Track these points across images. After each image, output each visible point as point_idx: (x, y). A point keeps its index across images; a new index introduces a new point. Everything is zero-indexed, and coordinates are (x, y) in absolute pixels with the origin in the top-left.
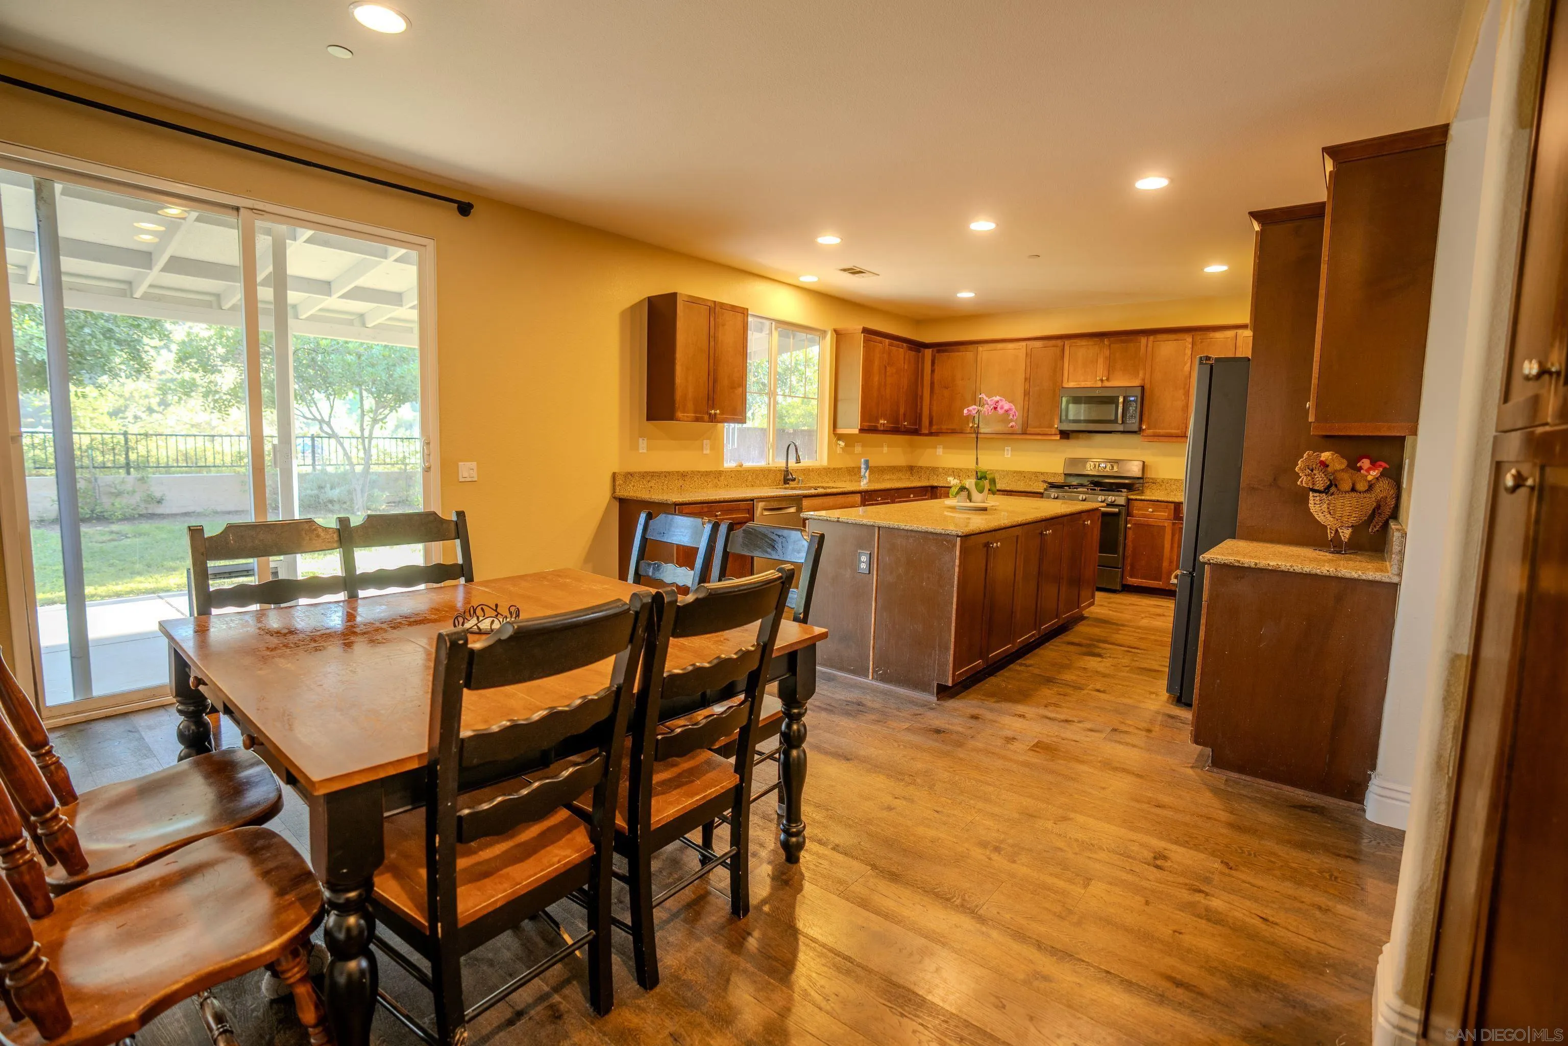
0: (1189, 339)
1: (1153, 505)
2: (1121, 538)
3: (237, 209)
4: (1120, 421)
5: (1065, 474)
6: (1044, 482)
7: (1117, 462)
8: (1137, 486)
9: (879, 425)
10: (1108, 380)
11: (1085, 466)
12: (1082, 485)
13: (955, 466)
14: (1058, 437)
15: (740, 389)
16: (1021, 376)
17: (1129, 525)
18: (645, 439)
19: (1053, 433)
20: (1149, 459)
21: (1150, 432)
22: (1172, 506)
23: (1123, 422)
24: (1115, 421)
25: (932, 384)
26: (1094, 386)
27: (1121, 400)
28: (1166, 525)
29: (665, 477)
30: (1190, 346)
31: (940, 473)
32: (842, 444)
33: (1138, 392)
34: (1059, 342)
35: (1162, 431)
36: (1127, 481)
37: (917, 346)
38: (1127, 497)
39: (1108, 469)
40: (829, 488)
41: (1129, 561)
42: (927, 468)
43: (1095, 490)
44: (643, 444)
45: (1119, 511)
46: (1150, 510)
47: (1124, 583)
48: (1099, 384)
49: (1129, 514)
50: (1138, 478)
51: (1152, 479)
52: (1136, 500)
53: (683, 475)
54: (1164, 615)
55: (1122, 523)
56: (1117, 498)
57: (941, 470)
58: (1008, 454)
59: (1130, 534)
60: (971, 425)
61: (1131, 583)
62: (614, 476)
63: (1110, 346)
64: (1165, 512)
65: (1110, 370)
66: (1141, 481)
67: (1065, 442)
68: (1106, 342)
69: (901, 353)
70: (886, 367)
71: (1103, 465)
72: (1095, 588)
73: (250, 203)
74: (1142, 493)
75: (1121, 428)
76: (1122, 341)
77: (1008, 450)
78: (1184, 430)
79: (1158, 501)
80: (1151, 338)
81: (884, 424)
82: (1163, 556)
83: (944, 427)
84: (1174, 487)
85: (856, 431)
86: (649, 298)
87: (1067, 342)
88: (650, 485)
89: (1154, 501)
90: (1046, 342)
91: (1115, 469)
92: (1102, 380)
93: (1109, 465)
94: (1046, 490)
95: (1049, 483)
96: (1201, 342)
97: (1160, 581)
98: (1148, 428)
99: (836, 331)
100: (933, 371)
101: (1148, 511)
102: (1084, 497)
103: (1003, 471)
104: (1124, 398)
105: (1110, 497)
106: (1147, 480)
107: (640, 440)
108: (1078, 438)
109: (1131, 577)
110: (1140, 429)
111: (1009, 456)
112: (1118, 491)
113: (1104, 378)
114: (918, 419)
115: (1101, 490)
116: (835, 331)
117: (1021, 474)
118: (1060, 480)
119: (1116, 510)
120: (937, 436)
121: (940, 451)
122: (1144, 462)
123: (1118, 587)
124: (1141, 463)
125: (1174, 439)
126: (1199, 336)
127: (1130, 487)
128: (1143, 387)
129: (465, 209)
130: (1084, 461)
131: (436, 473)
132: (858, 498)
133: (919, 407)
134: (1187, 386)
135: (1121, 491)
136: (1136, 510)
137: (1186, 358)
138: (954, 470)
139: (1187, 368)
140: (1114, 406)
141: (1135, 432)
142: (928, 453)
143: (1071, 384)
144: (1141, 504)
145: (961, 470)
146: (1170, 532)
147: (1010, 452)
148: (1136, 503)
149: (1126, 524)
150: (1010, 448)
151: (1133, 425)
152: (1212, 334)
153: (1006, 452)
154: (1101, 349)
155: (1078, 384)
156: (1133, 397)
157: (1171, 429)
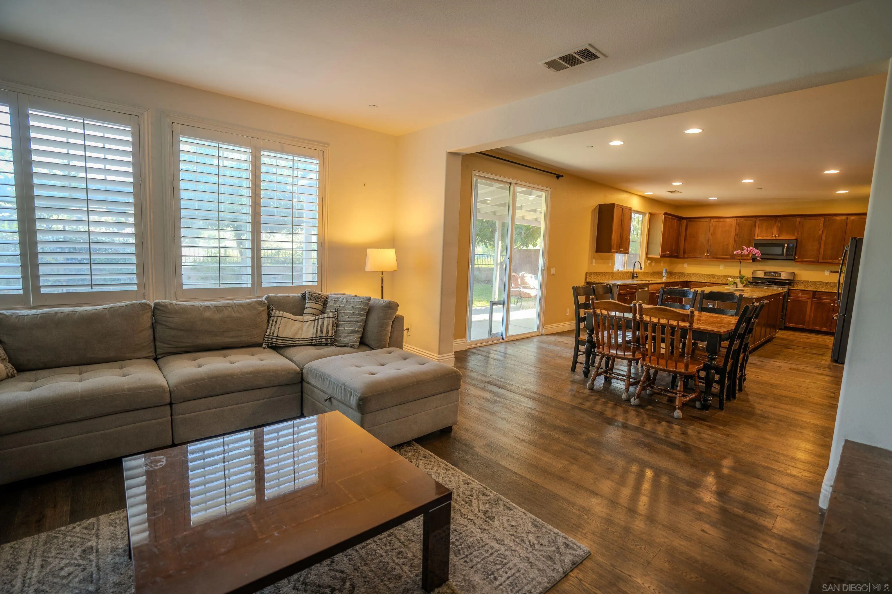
0: (822, 219)
1: (801, 292)
3: (511, 183)
4: (785, 255)
5: (753, 278)
8: (792, 283)
10: (778, 236)
12: (764, 283)
14: (751, 261)
15: (628, 240)
16: (733, 233)
17: (789, 301)
20: (796, 272)
21: (799, 260)
22: (812, 293)
25: (686, 235)
26: (771, 238)
27: (786, 245)
28: (808, 301)
29: (600, 274)
30: (823, 222)
32: (650, 262)
33: (795, 242)
34: (754, 219)
35: (805, 260)
36: (785, 281)
37: (680, 219)
38: (788, 288)
40: (651, 281)
41: (788, 316)
42: (679, 273)
43: (772, 285)
44: (594, 261)
46: (800, 294)
47: (785, 326)
48: (774, 238)
49: (789, 295)
51: (798, 280)
52: (793, 289)
53: (604, 274)
56: (784, 289)
59: (789, 304)
60: (705, 254)
61: (788, 326)
62: (586, 274)
63: (780, 221)
64: (808, 295)
65: (780, 233)
66: (793, 281)
67: (755, 263)
68: (778, 219)
69: (675, 222)
70: (670, 227)
71: (773, 274)
73: (515, 181)
74: (795, 286)
75: (785, 258)
76: (787, 220)
78: (818, 259)
80: (802, 218)
81: (668, 254)
82: (806, 314)
83: (691, 255)
85: (659, 257)
86: (600, 205)
87: (758, 219)
88: (595, 278)
89: (803, 290)
90: (746, 218)
92: (775, 236)
96: (829, 221)
97: (804, 325)
98: (799, 258)
99: (650, 213)
100: (686, 230)
103: (719, 275)
104: (788, 245)
106: (795, 281)
109: (789, 323)
110: (795, 259)
111: (723, 269)
114: (678, 251)
121: (686, 265)
123: (783, 328)
124: (793, 274)
125: (812, 263)
126: (827, 218)
128: (797, 240)
129: (558, 177)
131: (546, 271)
133: (679, 246)
134: (820, 240)
135: (785, 286)
136: (793, 294)
137: (820, 227)
138: (693, 274)
139: (820, 232)
140: (781, 248)
141: (792, 260)
142: (680, 266)
143: (759, 238)
144: (795, 291)
145: (697, 274)
146: (810, 304)
147: (723, 267)
148: (793, 291)
149: (788, 299)
150: (723, 265)
151: (791, 257)
152: (834, 218)
153: (721, 267)
154: (775, 223)
155: (763, 238)
156: (792, 245)
157: (811, 259)
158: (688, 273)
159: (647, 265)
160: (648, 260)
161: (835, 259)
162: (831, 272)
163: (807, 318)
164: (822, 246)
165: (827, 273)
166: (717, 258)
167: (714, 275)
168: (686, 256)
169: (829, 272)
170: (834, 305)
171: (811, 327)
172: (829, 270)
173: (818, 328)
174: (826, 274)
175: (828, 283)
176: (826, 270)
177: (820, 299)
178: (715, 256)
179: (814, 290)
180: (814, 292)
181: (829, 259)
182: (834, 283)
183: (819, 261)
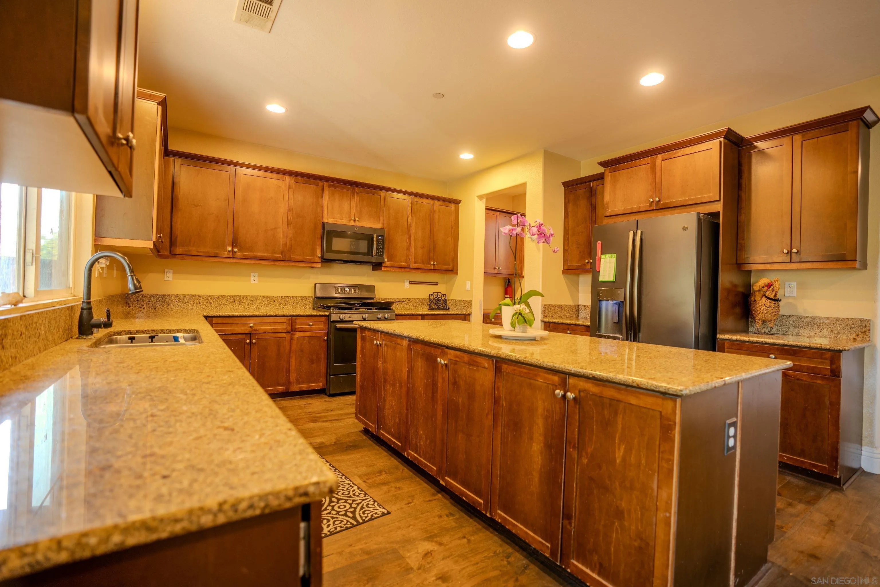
0: (409, 200)
4: (374, 254)
5: (315, 298)
7: (357, 286)
10: (359, 220)
14: (320, 265)
19: (314, 261)
21: (389, 264)
23: (376, 255)
27: (375, 238)
33: (384, 233)
35: (396, 264)
39: (352, 292)
60: (228, 249)
63: (360, 193)
65: (360, 213)
68: (356, 190)
71: (347, 289)
75: (374, 260)
76: (368, 193)
77: (254, 276)
78: (409, 263)
83: (193, 249)
85: (149, 244)
87: (325, 184)
90: (307, 179)
91: (357, 292)
92: (354, 220)
93: (352, 289)
98: (389, 260)
104: (377, 236)
105: (386, 314)
111: (256, 282)
113: (356, 219)
117: (269, 299)
121: (169, 276)
125: (403, 270)
126: (414, 199)
128: (383, 230)
134: (410, 233)
135: (390, 309)
138: (191, 297)
143: (330, 220)
145: (201, 297)
147: (256, 278)
150: (256, 274)
153: (252, 278)
154: (353, 195)
155: (336, 221)
156: (381, 238)
157: (402, 262)
158: (177, 296)
161: (427, 264)
162: (411, 283)
165: (407, 285)
166: (255, 258)
167: (240, 297)
168: (179, 250)
169: (408, 283)
172: (409, 280)
174: (405, 287)
175: (409, 300)
176: (405, 280)
178: (251, 254)
181: (421, 264)
182: (416, 299)
183: (411, 267)
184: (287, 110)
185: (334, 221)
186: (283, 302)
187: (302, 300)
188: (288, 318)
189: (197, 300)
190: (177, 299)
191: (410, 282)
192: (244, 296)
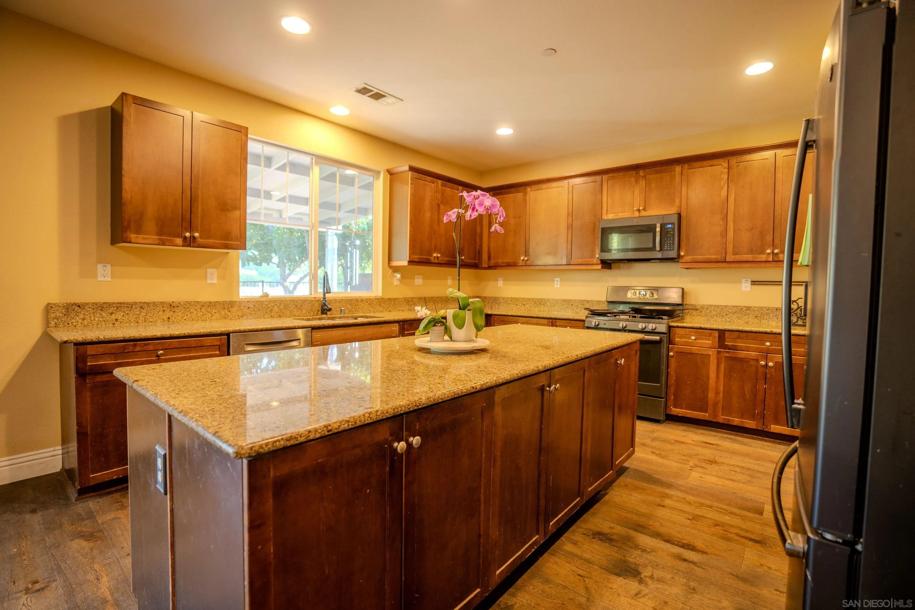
0: (723, 164)
1: (695, 332)
2: (664, 367)
4: (658, 248)
5: (608, 302)
6: (586, 309)
7: (656, 289)
8: (678, 312)
9: (432, 258)
10: (644, 209)
11: (626, 295)
12: (623, 313)
13: (513, 297)
14: (599, 267)
15: (237, 213)
16: (564, 212)
17: (671, 354)
18: (109, 266)
19: (595, 262)
20: (688, 287)
21: (688, 258)
22: (716, 334)
23: (661, 250)
24: (653, 249)
26: (632, 216)
27: (658, 228)
28: (710, 353)
29: (141, 308)
31: (501, 303)
32: (398, 276)
33: (675, 220)
34: (598, 178)
35: (700, 257)
36: (667, 308)
38: (668, 324)
39: (648, 297)
40: (371, 317)
41: (672, 390)
42: (490, 298)
43: (635, 317)
45: (661, 339)
46: (693, 338)
47: (668, 412)
48: (637, 214)
49: (671, 342)
50: (678, 305)
51: (692, 305)
52: (678, 327)
53: (172, 306)
54: (716, 462)
55: (664, 351)
56: (657, 325)
57: (501, 299)
58: (557, 284)
59: (672, 362)
60: (522, 258)
61: (674, 413)
62: (49, 309)
63: (645, 176)
64: (709, 340)
65: (647, 200)
66: (681, 307)
67: (607, 272)
68: (641, 173)
70: (439, 205)
71: (643, 292)
72: (635, 417)
74: (682, 319)
75: (659, 255)
76: (657, 172)
77: (557, 281)
78: (724, 255)
79: (701, 328)
80: (686, 166)
81: (438, 257)
82: (708, 386)
83: (500, 261)
84: (714, 313)
85: (405, 263)
86: (112, 106)
87: (605, 177)
88: (113, 317)
89: (697, 328)
90: (585, 178)
91: (656, 296)
92: (639, 210)
93: (648, 293)
94: (587, 317)
95: (591, 311)
96: (737, 166)
97: (706, 412)
98: (687, 254)
101: (690, 338)
102: (624, 325)
103: (553, 300)
104: (662, 226)
105: (651, 325)
106: (687, 307)
107: (100, 267)
108: (619, 268)
109: (675, 406)
110: (679, 256)
111: (558, 286)
112: (659, 318)
113: (641, 208)
114: (478, 254)
115: (640, 317)
116: (388, 171)
117: (568, 303)
118: (604, 307)
119: (657, 338)
120: (495, 269)
121: (500, 283)
122: (683, 289)
123: (662, 418)
124: (681, 290)
125: (714, 265)
126: (733, 160)
127: (670, 314)
128: (679, 215)
130: (626, 289)
132: (395, 328)
133: (478, 244)
134: (725, 211)
135: (662, 319)
136: (678, 337)
137: (722, 183)
139: (724, 193)
140: (651, 234)
141: (672, 260)
142: (491, 284)
143: (611, 216)
144: (682, 331)
146: (715, 361)
148: (677, 330)
149: (668, 352)
150: (559, 279)
151: (671, 252)
152: (749, 157)
153: (555, 283)
154: (637, 181)
155: (617, 216)
156: (670, 226)
157: (711, 254)
158: (503, 299)
159: (396, 282)
160: (395, 272)
161: (759, 254)
162: (754, 283)
163: (711, 395)
164: (731, 224)
165: (746, 286)
169: (749, 284)
170: (766, 366)
171: (721, 418)
172: (750, 280)
173: (736, 421)
175: (748, 308)
176: (744, 280)
177: (735, 348)
179: (721, 327)
180: (722, 333)
181: (747, 254)
182: (762, 308)
183: (727, 260)
184: (514, 131)
185: (615, 216)
186: (580, 306)
187: (599, 305)
188: (549, 320)
189: (515, 302)
190: (504, 301)
191: (752, 282)
192: (548, 299)
